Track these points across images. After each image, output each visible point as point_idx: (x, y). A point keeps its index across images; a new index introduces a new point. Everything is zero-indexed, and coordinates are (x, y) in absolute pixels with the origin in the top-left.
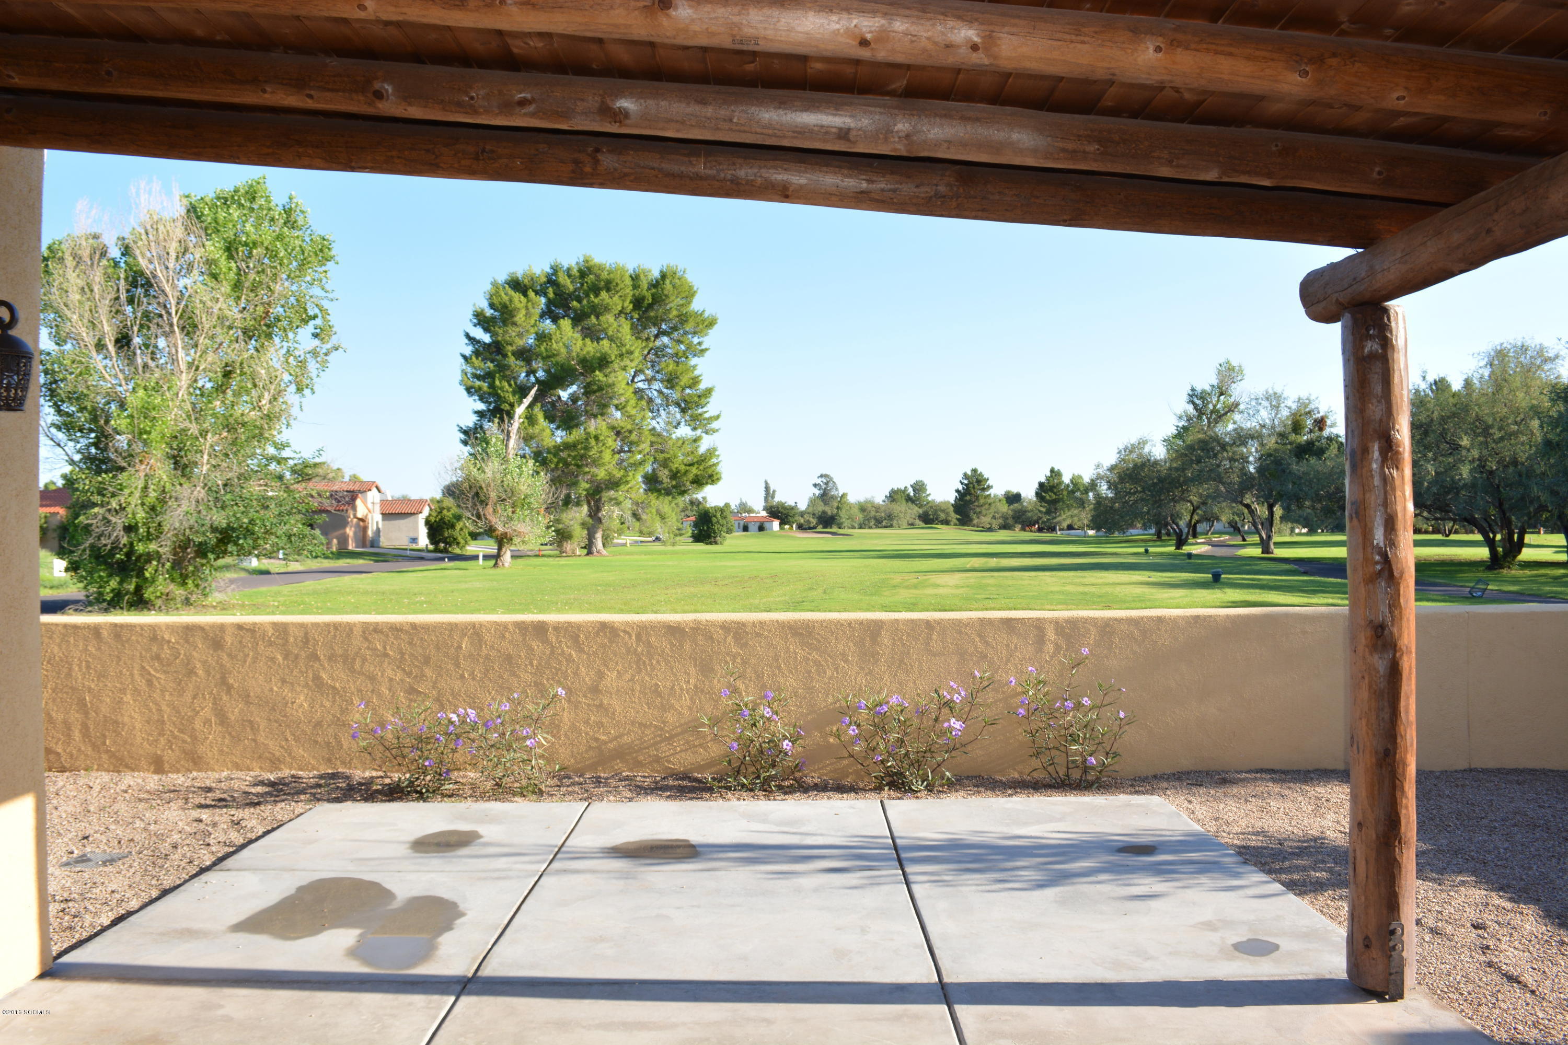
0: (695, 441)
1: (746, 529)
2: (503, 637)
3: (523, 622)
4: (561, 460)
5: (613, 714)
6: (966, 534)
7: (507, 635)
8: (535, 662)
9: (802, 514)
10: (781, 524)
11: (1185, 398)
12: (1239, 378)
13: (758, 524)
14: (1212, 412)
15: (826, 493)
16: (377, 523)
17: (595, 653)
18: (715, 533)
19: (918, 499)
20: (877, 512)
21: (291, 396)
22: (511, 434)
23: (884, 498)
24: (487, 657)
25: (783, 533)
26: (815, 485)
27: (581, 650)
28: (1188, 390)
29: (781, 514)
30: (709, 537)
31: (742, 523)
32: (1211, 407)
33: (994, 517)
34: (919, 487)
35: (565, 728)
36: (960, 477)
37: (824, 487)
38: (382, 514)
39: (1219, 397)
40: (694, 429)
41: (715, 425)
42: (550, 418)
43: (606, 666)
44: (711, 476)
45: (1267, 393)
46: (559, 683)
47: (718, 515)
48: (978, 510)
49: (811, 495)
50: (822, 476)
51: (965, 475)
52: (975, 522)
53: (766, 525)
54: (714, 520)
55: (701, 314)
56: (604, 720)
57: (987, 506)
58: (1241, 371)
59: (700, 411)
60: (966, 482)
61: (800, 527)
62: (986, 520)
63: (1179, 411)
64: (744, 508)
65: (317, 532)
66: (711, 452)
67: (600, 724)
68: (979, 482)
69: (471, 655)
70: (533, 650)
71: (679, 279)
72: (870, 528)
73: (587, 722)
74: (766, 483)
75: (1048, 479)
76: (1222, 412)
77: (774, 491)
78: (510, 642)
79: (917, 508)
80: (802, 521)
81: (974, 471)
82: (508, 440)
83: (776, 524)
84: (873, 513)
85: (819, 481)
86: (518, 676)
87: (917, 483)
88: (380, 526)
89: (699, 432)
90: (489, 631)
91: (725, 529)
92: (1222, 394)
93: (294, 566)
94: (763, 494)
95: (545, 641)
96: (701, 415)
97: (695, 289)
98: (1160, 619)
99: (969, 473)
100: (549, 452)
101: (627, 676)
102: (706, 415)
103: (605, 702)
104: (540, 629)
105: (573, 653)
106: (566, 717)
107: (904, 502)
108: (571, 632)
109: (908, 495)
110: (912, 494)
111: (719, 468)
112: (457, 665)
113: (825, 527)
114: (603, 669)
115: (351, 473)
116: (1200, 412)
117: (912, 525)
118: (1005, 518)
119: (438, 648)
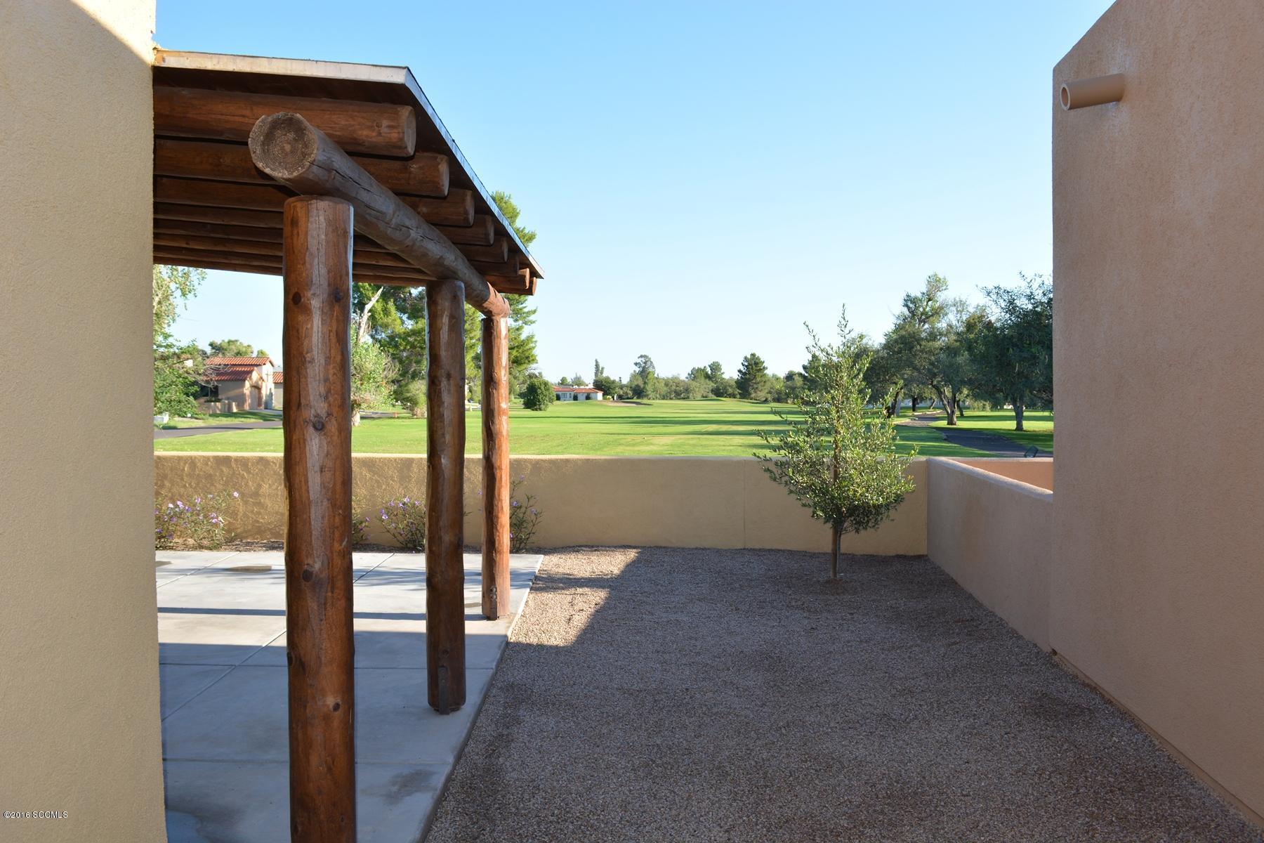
0: (518, 329)
1: (575, 398)
2: (207, 465)
3: (218, 456)
4: (409, 342)
5: (267, 507)
6: (746, 406)
7: (209, 463)
8: (224, 479)
9: (622, 387)
10: (604, 395)
11: (902, 302)
12: (944, 288)
13: (585, 395)
14: (922, 314)
15: (644, 371)
16: (270, 389)
17: (257, 474)
18: (539, 401)
19: (715, 376)
20: (677, 386)
21: (177, 299)
22: (361, 324)
23: (687, 375)
24: (198, 475)
25: (605, 403)
26: (636, 364)
27: (249, 472)
28: (903, 296)
29: (604, 386)
30: (535, 405)
31: (572, 394)
32: (921, 309)
33: (770, 392)
34: (715, 367)
35: (240, 515)
36: (742, 360)
37: (643, 365)
38: (275, 383)
39: (927, 302)
40: (516, 320)
41: (532, 318)
42: (401, 309)
43: (263, 481)
44: (527, 358)
45: (955, 300)
46: (237, 490)
47: (542, 388)
48: (755, 386)
49: (632, 372)
50: (641, 356)
51: (746, 358)
52: (753, 396)
53: (592, 395)
54: (539, 391)
55: (522, 231)
56: (262, 511)
57: (762, 383)
58: (945, 282)
59: (520, 306)
60: (746, 364)
61: (620, 397)
62: (762, 395)
63: (897, 312)
64: (578, 381)
65: (191, 398)
66: (530, 338)
67: (259, 513)
68: (756, 364)
69: (190, 474)
70: (223, 471)
71: (505, 203)
72: (671, 399)
73: (252, 512)
74: (596, 361)
75: (810, 362)
76: (930, 314)
77: (603, 368)
78: (211, 467)
79: (713, 384)
80: (621, 393)
81: (753, 355)
82: (359, 329)
83: (600, 395)
84: (674, 388)
85: (639, 361)
86: (215, 486)
87: (714, 364)
88: (273, 391)
89: (520, 322)
90: (199, 460)
91: (547, 399)
92: (930, 300)
93: (200, 423)
94: (594, 370)
95: (230, 467)
96: (521, 309)
97: (518, 211)
98: (567, 461)
99: (749, 357)
100: (400, 338)
101: (274, 487)
102: (525, 310)
103: (262, 501)
104: (227, 459)
105: (245, 474)
106: (241, 509)
107: (703, 378)
108: (243, 462)
109: (707, 373)
110: (710, 373)
111: (535, 352)
112: (182, 479)
113: (638, 398)
114: (261, 483)
115: (260, 349)
116: (913, 313)
117: (705, 398)
118: (779, 392)
119: (171, 470)
